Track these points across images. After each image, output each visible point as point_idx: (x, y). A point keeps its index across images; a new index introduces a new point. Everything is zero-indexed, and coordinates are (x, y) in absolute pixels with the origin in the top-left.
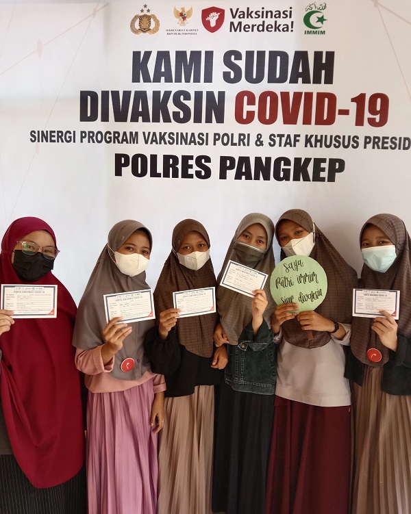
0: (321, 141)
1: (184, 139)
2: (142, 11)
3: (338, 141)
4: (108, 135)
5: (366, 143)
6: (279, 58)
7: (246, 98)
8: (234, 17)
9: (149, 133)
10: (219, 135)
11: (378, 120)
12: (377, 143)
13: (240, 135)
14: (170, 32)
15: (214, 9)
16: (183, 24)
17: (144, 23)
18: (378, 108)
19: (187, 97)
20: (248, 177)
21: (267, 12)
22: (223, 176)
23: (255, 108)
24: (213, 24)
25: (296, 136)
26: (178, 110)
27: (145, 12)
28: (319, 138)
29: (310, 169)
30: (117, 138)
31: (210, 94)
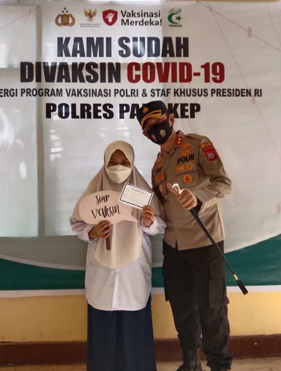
0: (184, 92)
1: (94, 93)
2: (63, 12)
3: (195, 93)
4: (41, 91)
5: (212, 93)
6: (154, 41)
7: (134, 67)
8: (124, 16)
9: (70, 90)
10: (118, 90)
11: (218, 79)
12: (219, 93)
13: (132, 90)
14: (82, 25)
15: (111, 11)
16: (90, 20)
17: (65, 19)
18: (218, 71)
21: (145, 14)
22: (122, 117)
23: (140, 73)
24: (110, 20)
25: (168, 90)
26: (89, 74)
27: (65, 13)
29: (179, 110)
30: (48, 93)
31: (111, 65)
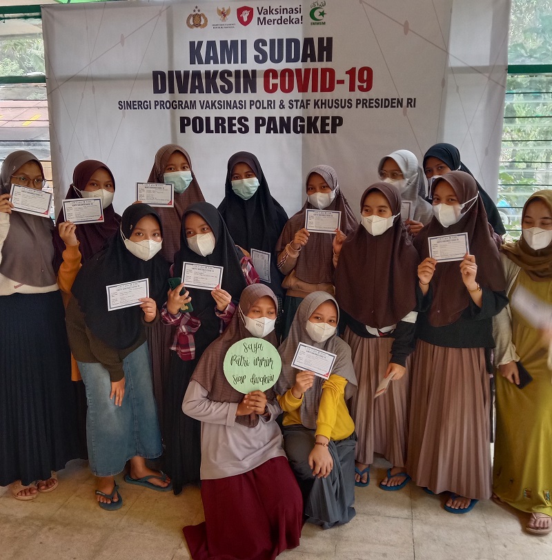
0: (325, 104)
1: (229, 105)
2: (194, 11)
3: (337, 104)
4: (174, 103)
5: (357, 104)
6: (293, 44)
7: (271, 74)
8: (260, 14)
9: (204, 101)
10: (253, 101)
11: (365, 87)
12: (365, 104)
13: (268, 101)
14: (215, 26)
15: (246, 8)
16: (224, 20)
17: (197, 20)
18: (365, 78)
19: (229, 73)
20: (276, 132)
21: (283, 9)
22: (257, 131)
23: (278, 81)
24: (245, 19)
25: (307, 101)
26: (224, 84)
27: (197, 12)
28: (324, 102)
29: (319, 124)
30: (181, 105)
31: (246, 72)
